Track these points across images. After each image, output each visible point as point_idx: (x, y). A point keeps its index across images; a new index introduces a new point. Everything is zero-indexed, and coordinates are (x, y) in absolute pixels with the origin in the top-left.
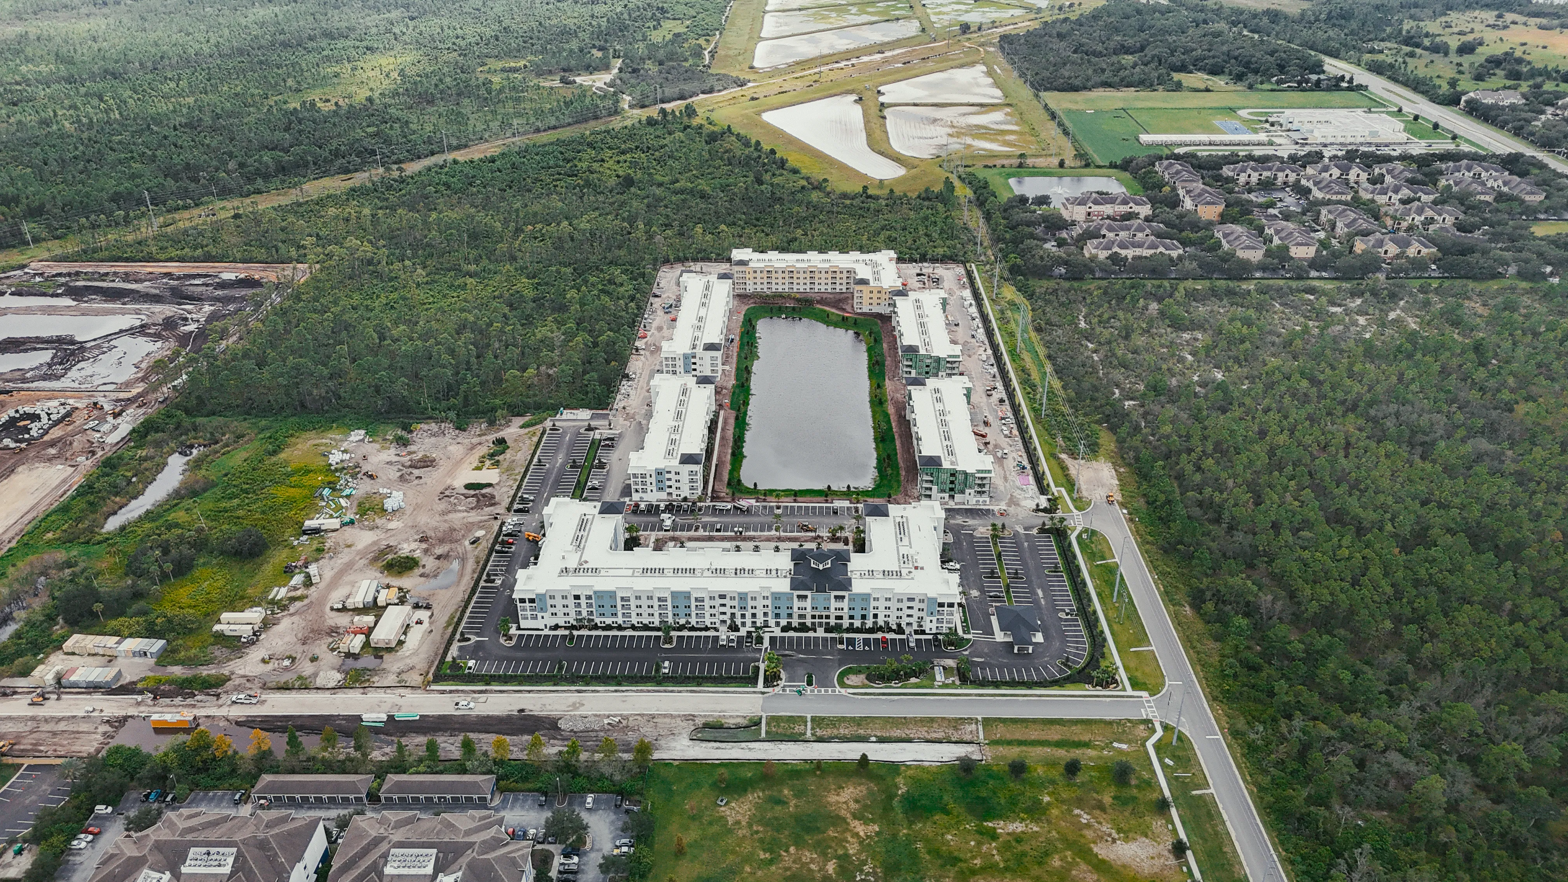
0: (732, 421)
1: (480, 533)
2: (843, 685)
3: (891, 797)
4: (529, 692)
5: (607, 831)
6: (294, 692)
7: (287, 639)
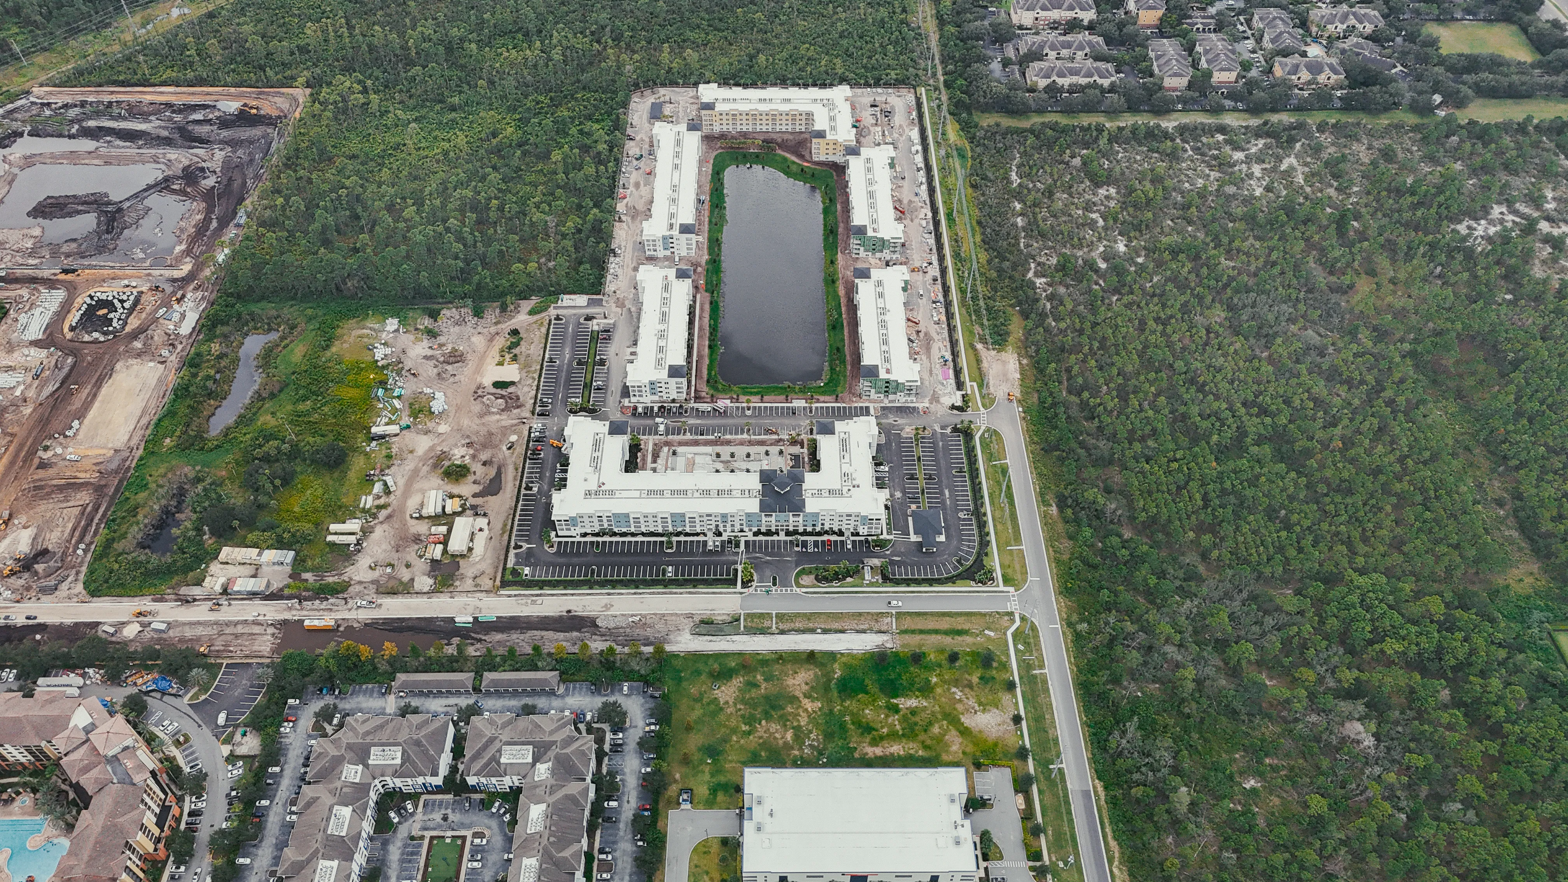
0: (707, 307)
1: (513, 438)
2: (798, 585)
3: (829, 681)
4: (572, 595)
5: (639, 712)
6: (400, 596)
7: (384, 547)
